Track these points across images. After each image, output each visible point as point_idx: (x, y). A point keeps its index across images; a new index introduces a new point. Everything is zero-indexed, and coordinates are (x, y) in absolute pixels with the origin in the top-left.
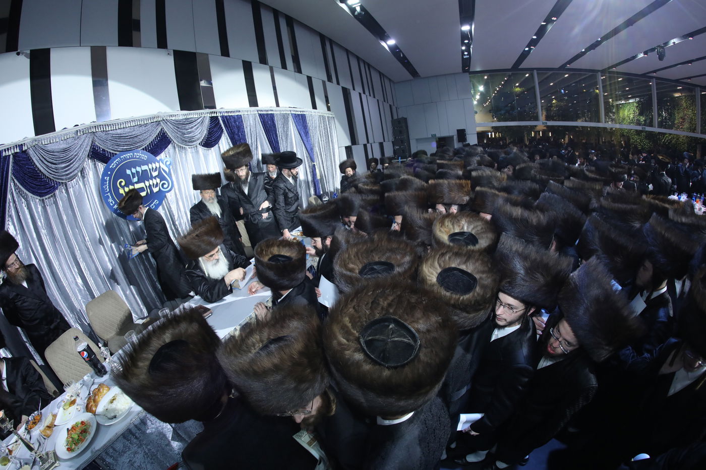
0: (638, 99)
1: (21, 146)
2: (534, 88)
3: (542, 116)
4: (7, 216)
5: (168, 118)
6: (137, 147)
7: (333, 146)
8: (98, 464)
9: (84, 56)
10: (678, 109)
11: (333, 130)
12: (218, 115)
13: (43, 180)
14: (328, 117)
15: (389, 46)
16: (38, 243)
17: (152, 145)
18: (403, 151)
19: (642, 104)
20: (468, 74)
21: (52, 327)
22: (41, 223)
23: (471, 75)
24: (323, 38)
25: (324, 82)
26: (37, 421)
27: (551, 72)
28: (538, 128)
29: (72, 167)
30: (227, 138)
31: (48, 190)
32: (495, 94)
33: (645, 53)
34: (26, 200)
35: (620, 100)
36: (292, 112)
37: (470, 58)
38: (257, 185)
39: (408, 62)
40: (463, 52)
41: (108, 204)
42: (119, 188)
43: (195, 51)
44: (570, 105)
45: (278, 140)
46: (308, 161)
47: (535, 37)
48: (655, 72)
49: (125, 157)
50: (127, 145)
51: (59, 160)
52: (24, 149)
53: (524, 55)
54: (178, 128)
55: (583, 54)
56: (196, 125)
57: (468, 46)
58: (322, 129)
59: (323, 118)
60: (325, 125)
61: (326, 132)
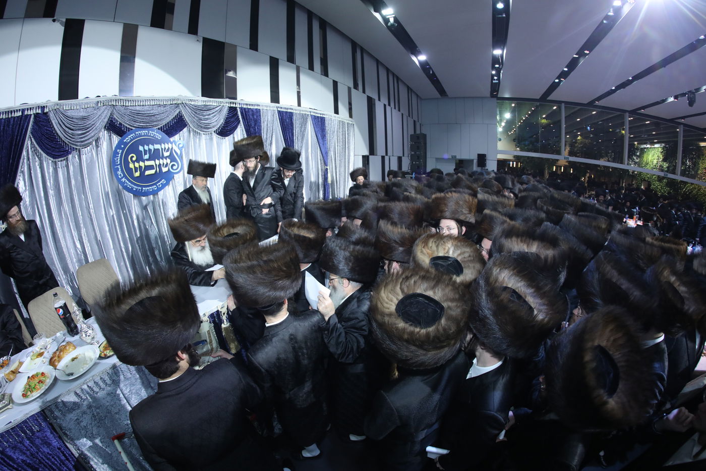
0: (663, 145)
1: (43, 108)
2: (560, 121)
3: (565, 151)
4: (19, 171)
5: (188, 102)
6: (153, 126)
7: (349, 153)
8: (46, 415)
9: (116, 31)
10: (703, 160)
11: (351, 137)
12: (237, 106)
13: (59, 143)
14: (348, 124)
15: (420, 62)
16: (44, 202)
17: (168, 125)
18: (418, 167)
19: (667, 150)
20: (496, 99)
21: (41, 282)
22: (50, 184)
23: (498, 101)
24: (354, 46)
25: (349, 89)
26: (4, 365)
27: (579, 107)
28: (560, 163)
29: (88, 135)
30: (243, 130)
31: (62, 153)
32: (521, 123)
33: (676, 97)
34: (40, 159)
35: (645, 144)
36: (312, 114)
37: (499, 83)
38: (263, 180)
39: (437, 80)
40: (493, 76)
41: (117, 175)
42: (129, 163)
43: (224, 41)
44: (595, 143)
45: (293, 139)
46: (321, 164)
47: (566, 69)
48: (683, 118)
49: (140, 134)
50: (144, 122)
51: (77, 127)
52: (45, 111)
53: (554, 87)
54: (196, 113)
55: (612, 92)
56: (213, 113)
57: (498, 71)
58: (340, 135)
59: (343, 123)
60: (343, 131)
61: (343, 138)
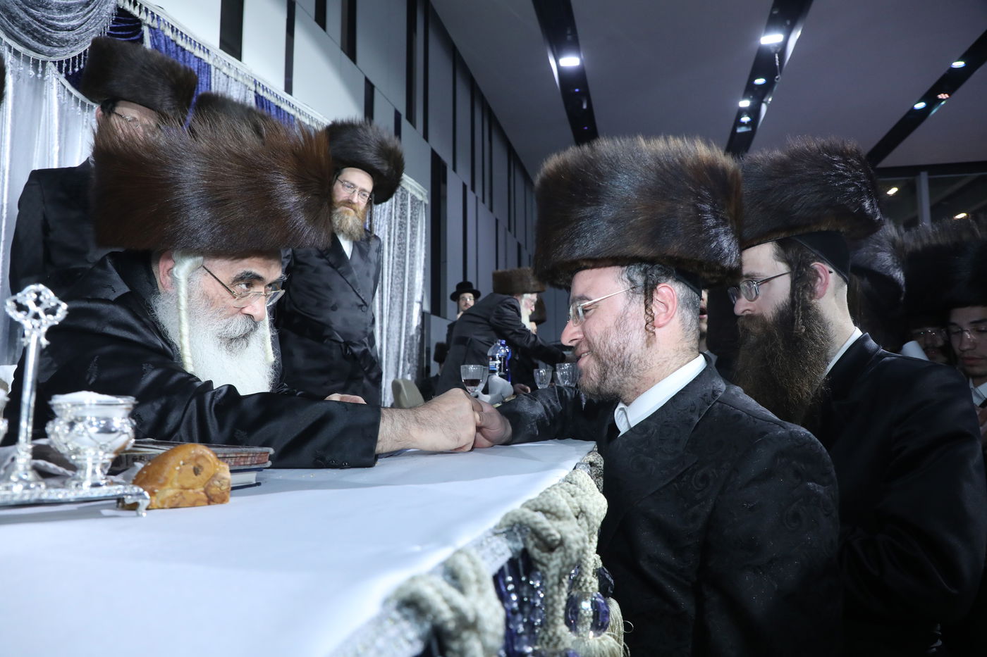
7: (411, 281)
11: (418, 237)
14: (413, 199)
15: (561, 72)
25: (398, 114)
40: (740, 114)
57: (760, 97)
58: (395, 224)
59: (402, 194)
60: (403, 216)
61: (402, 235)
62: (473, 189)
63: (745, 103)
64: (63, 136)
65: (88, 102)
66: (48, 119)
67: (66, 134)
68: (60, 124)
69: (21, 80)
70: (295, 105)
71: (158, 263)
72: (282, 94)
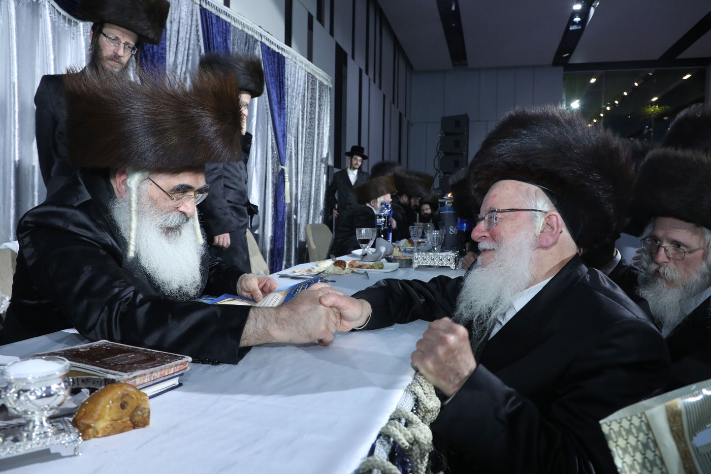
11: (325, 113)
14: (321, 84)
20: (561, 68)
23: (566, 72)
25: (311, 18)
40: (573, 16)
46: (273, 157)
58: (307, 104)
59: (313, 81)
60: (313, 97)
61: (312, 112)
62: (367, 73)
63: (577, 7)
64: (56, 46)
65: (73, 19)
66: (44, 34)
67: (59, 45)
68: (53, 37)
69: (21, 4)
70: (231, 14)
71: (115, 177)
72: (221, 6)
